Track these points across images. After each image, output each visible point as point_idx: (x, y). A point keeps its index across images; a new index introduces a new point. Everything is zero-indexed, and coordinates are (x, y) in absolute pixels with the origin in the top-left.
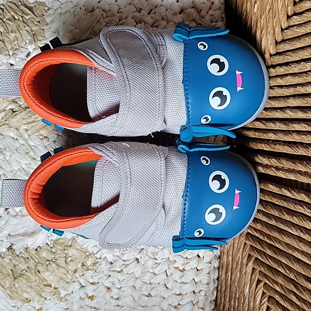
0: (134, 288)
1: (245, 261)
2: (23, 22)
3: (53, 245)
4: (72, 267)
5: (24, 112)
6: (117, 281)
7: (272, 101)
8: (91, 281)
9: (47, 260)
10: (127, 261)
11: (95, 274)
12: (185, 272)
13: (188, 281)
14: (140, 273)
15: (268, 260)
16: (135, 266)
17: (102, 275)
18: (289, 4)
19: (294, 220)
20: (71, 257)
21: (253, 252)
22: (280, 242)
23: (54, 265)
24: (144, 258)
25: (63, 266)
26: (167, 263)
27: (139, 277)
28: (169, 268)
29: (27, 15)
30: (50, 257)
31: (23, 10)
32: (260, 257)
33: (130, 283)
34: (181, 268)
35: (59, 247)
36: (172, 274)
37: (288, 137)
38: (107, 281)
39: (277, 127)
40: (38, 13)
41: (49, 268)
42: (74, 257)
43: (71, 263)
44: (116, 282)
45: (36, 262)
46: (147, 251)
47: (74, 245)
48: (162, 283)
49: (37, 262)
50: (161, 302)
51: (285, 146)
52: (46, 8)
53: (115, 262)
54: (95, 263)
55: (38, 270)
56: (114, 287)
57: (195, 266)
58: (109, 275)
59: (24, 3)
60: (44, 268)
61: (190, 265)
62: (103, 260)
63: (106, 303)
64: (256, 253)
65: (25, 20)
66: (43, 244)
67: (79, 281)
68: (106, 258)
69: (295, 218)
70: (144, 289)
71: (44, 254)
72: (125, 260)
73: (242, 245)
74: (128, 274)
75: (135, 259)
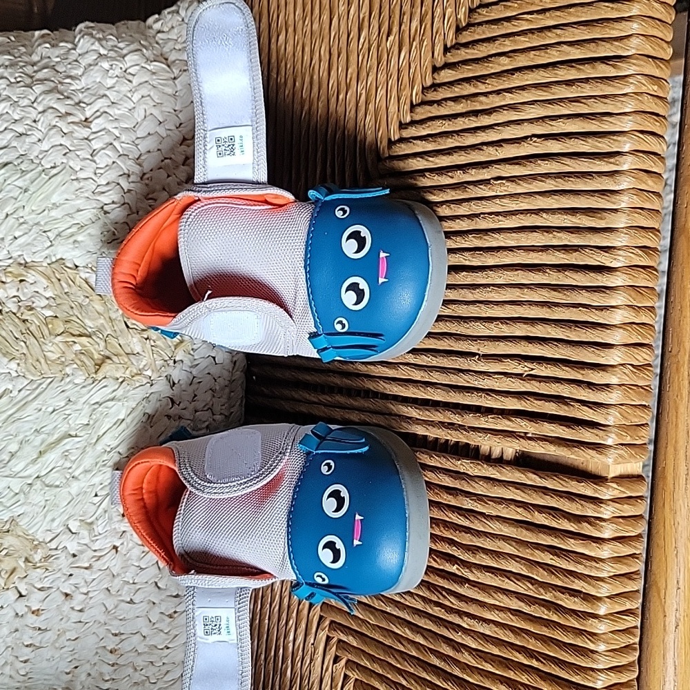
0: (108, 592)
4: (7, 565)
6: (82, 583)
8: (39, 586)
10: (100, 552)
11: (46, 574)
14: (120, 567)
16: (112, 557)
17: (58, 575)
20: (6, 549)
24: (127, 545)
27: (118, 575)
33: (102, 586)
38: (66, 583)
42: (12, 549)
43: (7, 558)
44: (81, 585)
46: (132, 535)
47: (12, 531)
48: (152, 581)
50: (150, 610)
53: (81, 554)
54: (47, 557)
56: (78, 591)
58: (69, 574)
62: (62, 552)
63: (62, 619)
67: (16, 588)
68: (66, 548)
70: (124, 593)
72: (97, 549)
74: (100, 570)
75: (112, 547)
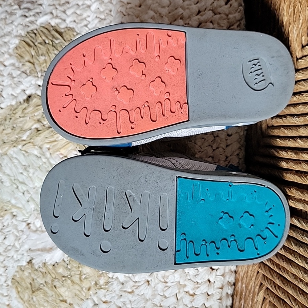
1: (257, 290)
2: (53, 46)
3: (69, 261)
4: (86, 284)
5: (47, 131)
6: (128, 302)
7: (286, 129)
8: (104, 300)
9: (63, 276)
10: (138, 283)
11: (108, 293)
12: (195, 296)
13: (198, 306)
14: (151, 294)
15: (276, 290)
16: (146, 288)
17: (114, 295)
18: (303, 34)
19: (300, 251)
20: (85, 274)
21: (264, 281)
22: (288, 272)
23: (69, 281)
24: (154, 281)
25: (78, 283)
26: (178, 287)
27: (150, 299)
28: (179, 292)
29: (57, 39)
30: (66, 273)
31: (54, 35)
32: (269, 286)
33: (140, 305)
34: (191, 293)
35: (75, 264)
36: (182, 298)
37: (298, 166)
38: (119, 300)
39: (289, 156)
40: (67, 38)
41: (65, 284)
42: (88, 275)
43: (85, 280)
45: (52, 277)
46: (157, 274)
48: (173, 306)
49: (54, 277)
51: (295, 175)
52: (75, 34)
53: (126, 283)
54: (107, 282)
55: (54, 285)
56: (125, 307)
57: (205, 291)
58: (120, 294)
59: (56, 28)
60: (60, 283)
61: (200, 290)
62: (115, 280)
64: (267, 282)
65: (54, 44)
66: (60, 260)
67: (93, 299)
68: (118, 278)
69: (301, 249)
71: (61, 270)
72: (136, 280)
73: (255, 273)
74: (138, 295)
75: (146, 281)
